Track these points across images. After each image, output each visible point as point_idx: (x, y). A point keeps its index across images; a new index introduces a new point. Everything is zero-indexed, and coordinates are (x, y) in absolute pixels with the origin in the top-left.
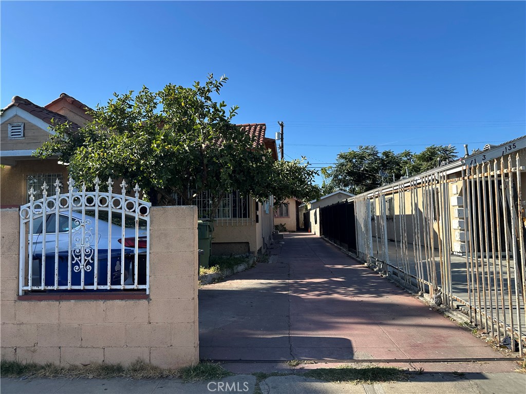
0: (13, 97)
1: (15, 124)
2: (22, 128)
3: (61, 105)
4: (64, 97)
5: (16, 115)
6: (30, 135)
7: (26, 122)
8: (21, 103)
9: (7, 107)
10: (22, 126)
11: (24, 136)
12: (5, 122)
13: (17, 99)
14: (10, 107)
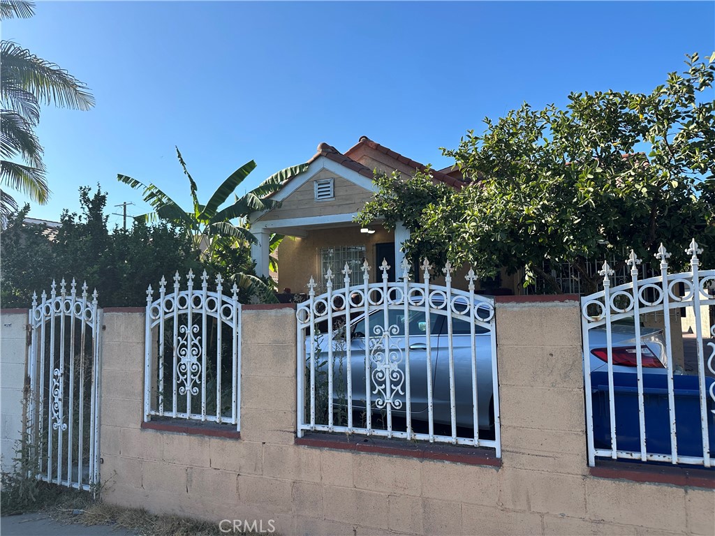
0: (319, 145)
1: (322, 181)
2: (331, 185)
3: (361, 152)
4: (365, 142)
5: (324, 168)
6: (341, 193)
7: (335, 177)
8: (328, 152)
9: (312, 159)
10: (332, 182)
11: (334, 196)
12: (311, 178)
13: (324, 146)
14: (316, 159)
